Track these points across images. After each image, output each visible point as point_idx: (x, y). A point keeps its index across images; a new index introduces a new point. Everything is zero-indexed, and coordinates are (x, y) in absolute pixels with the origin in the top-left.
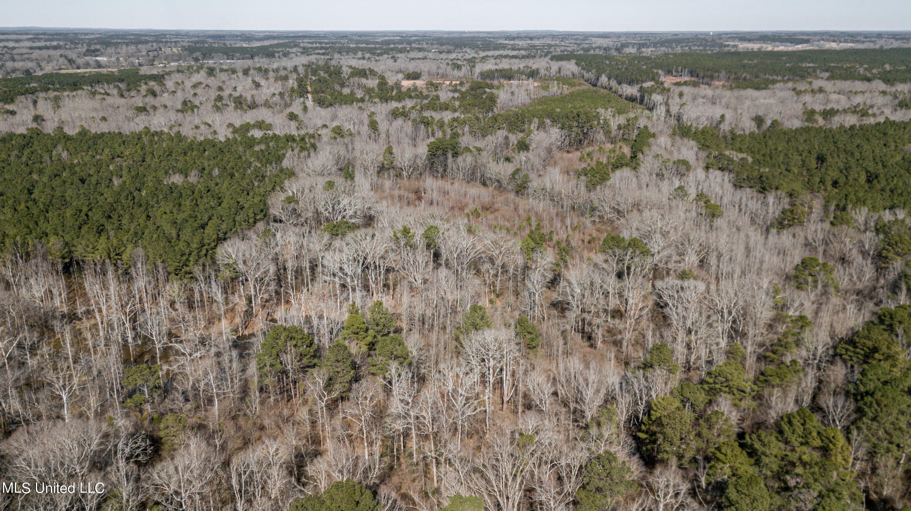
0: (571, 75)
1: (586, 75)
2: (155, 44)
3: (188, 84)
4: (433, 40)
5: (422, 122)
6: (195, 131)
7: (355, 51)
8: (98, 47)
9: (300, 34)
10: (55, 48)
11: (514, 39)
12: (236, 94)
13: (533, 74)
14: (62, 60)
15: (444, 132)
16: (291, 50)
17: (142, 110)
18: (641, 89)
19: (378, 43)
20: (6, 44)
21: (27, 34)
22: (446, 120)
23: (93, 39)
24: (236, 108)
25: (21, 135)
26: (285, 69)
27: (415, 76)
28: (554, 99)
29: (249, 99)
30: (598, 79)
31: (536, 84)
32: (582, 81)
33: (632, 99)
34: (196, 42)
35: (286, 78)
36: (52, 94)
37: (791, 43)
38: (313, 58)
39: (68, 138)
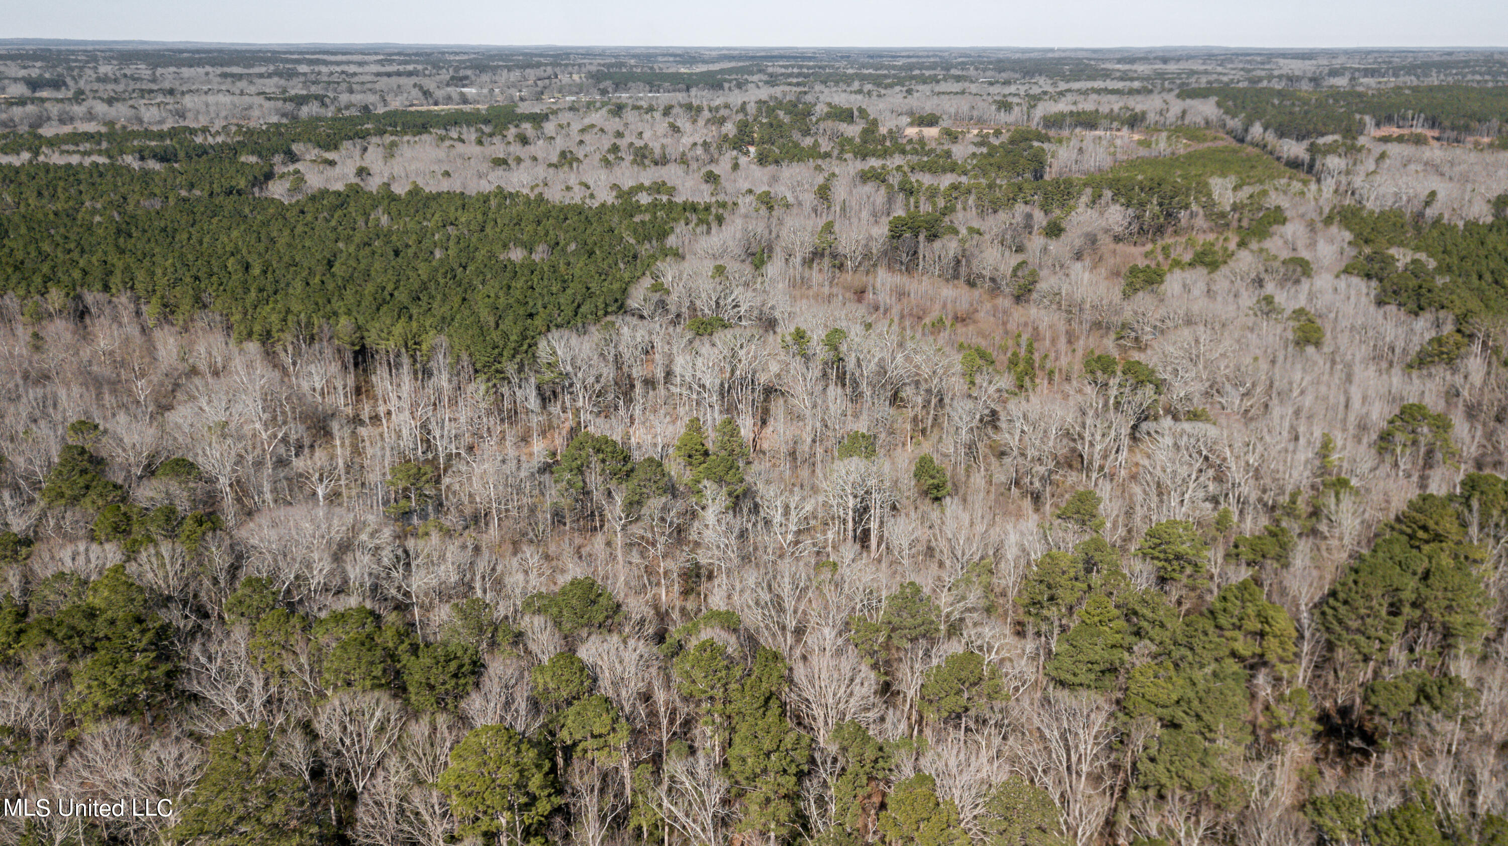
0: (1203, 123)
1: (1230, 122)
2: (549, 69)
3: (576, 127)
4: (990, 63)
5: (903, 190)
6: (566, 193)
7: (848, 80)
8: (469, 72)
9: (774, 53)
10: (410, 74)
11: (1133, 61)
12: (640, 143)
13: (1134, 121)
14: (415, 92)
16: (750, 78)
17: (500, 162)
18: (1313, 149)
19: (894, 67)
20: (347, 68)
21: (377, 54)
22: (943, 187)
23: (465, 61)
26: (727, 106)
27: (931, 121)
28: (1156, 162)
29: (657, 151)
30: (1246, 130)
31: (1134, 137)
32: (1221, 134)
33: (1294, 164)
34: (611, 65)
35: (722, 121)
36: (388, 139)
38: (778, 91)
39: (393, 198)
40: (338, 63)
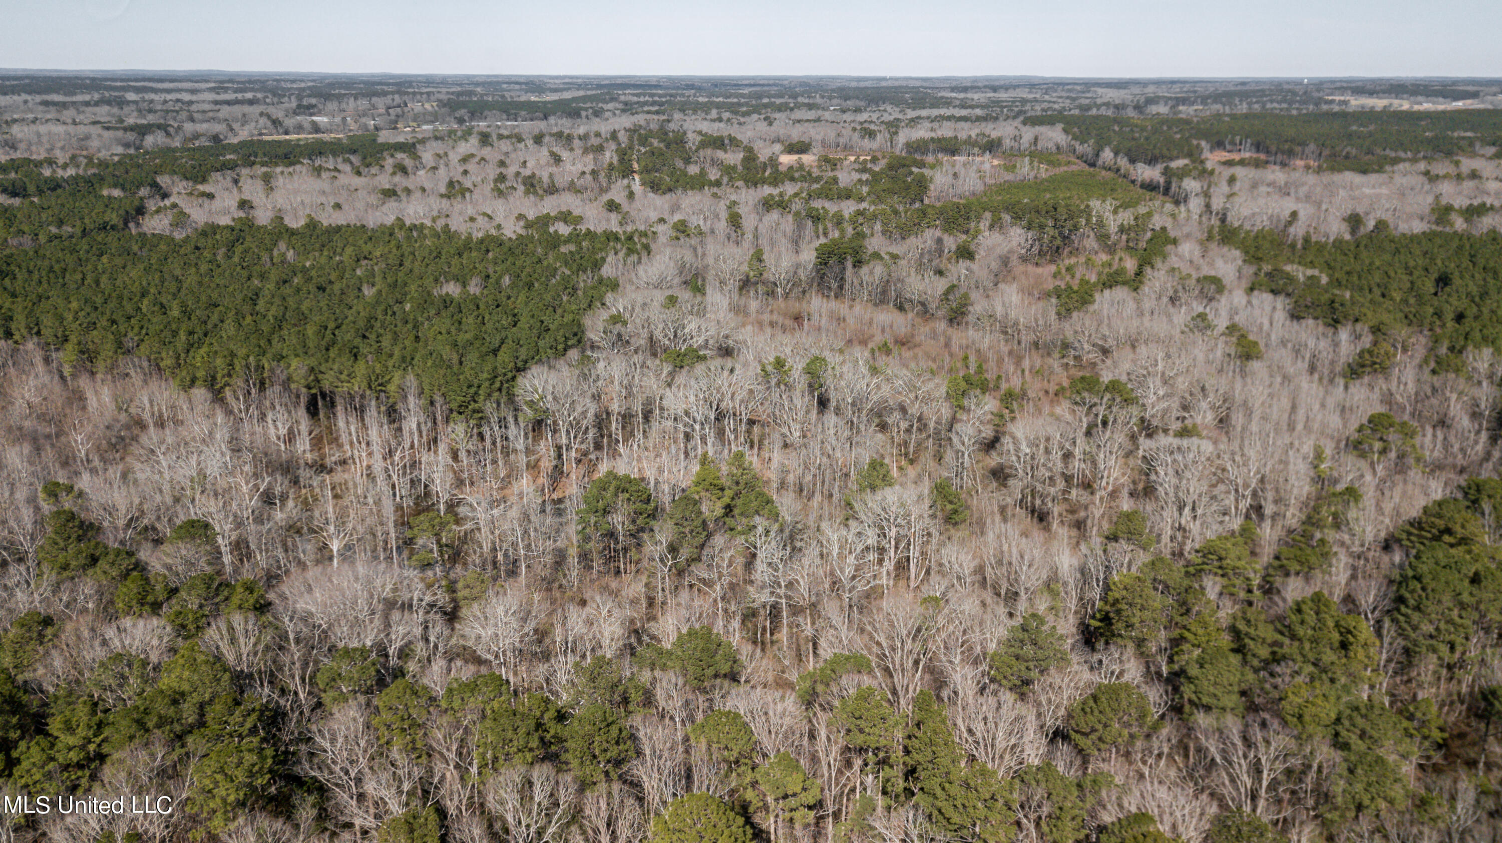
0: (1054, 149)
1: (1080, 149)
2: (396, 97)
3: (454, 157)
4: (833, 91)
5: (809, 216)
6: (469, 224)
7: (705, 108)
8: (313, 101)
9: (619, 81)
10: (251, 102)
11: (965, 89)
12: (527, 172)
13: (991, 146)
14: (263, 121)
15: (842, 231)
16: (605, 107)
17: (390, 193)
18: (1166, 172)
19: (743, 96)
20: (179, 96)
21: (206, 81)
22: (846, 215)
23: (303, 89)
24: (527, 192)
25: (227, 227)
26: (598, 135)
27: (801, 148)
28: (1021, 185)
29: (546, 179)
30: (1097, 155)
31: (996, 162)
32: (1072, 159)
33: (1151, 187)
34: (459, 94)
35: (600, 149)
36: (261, 170)
37: (1444, 97)
38: (640, 119)
39: (292, 233)
40: (169, 91)
